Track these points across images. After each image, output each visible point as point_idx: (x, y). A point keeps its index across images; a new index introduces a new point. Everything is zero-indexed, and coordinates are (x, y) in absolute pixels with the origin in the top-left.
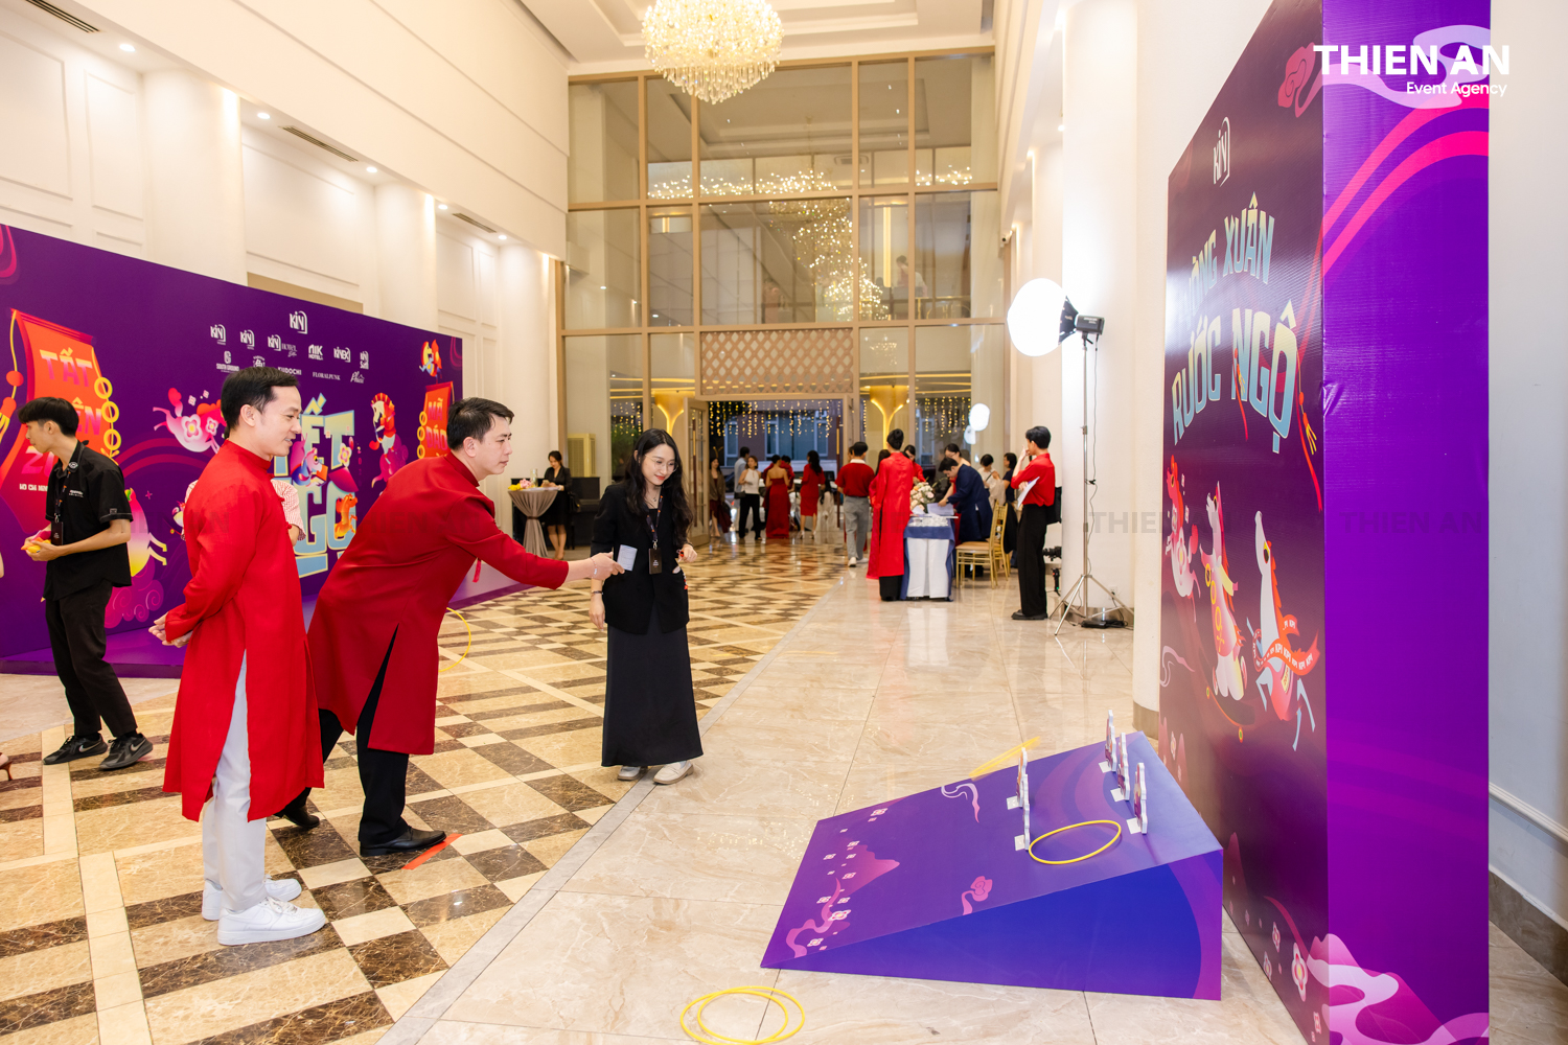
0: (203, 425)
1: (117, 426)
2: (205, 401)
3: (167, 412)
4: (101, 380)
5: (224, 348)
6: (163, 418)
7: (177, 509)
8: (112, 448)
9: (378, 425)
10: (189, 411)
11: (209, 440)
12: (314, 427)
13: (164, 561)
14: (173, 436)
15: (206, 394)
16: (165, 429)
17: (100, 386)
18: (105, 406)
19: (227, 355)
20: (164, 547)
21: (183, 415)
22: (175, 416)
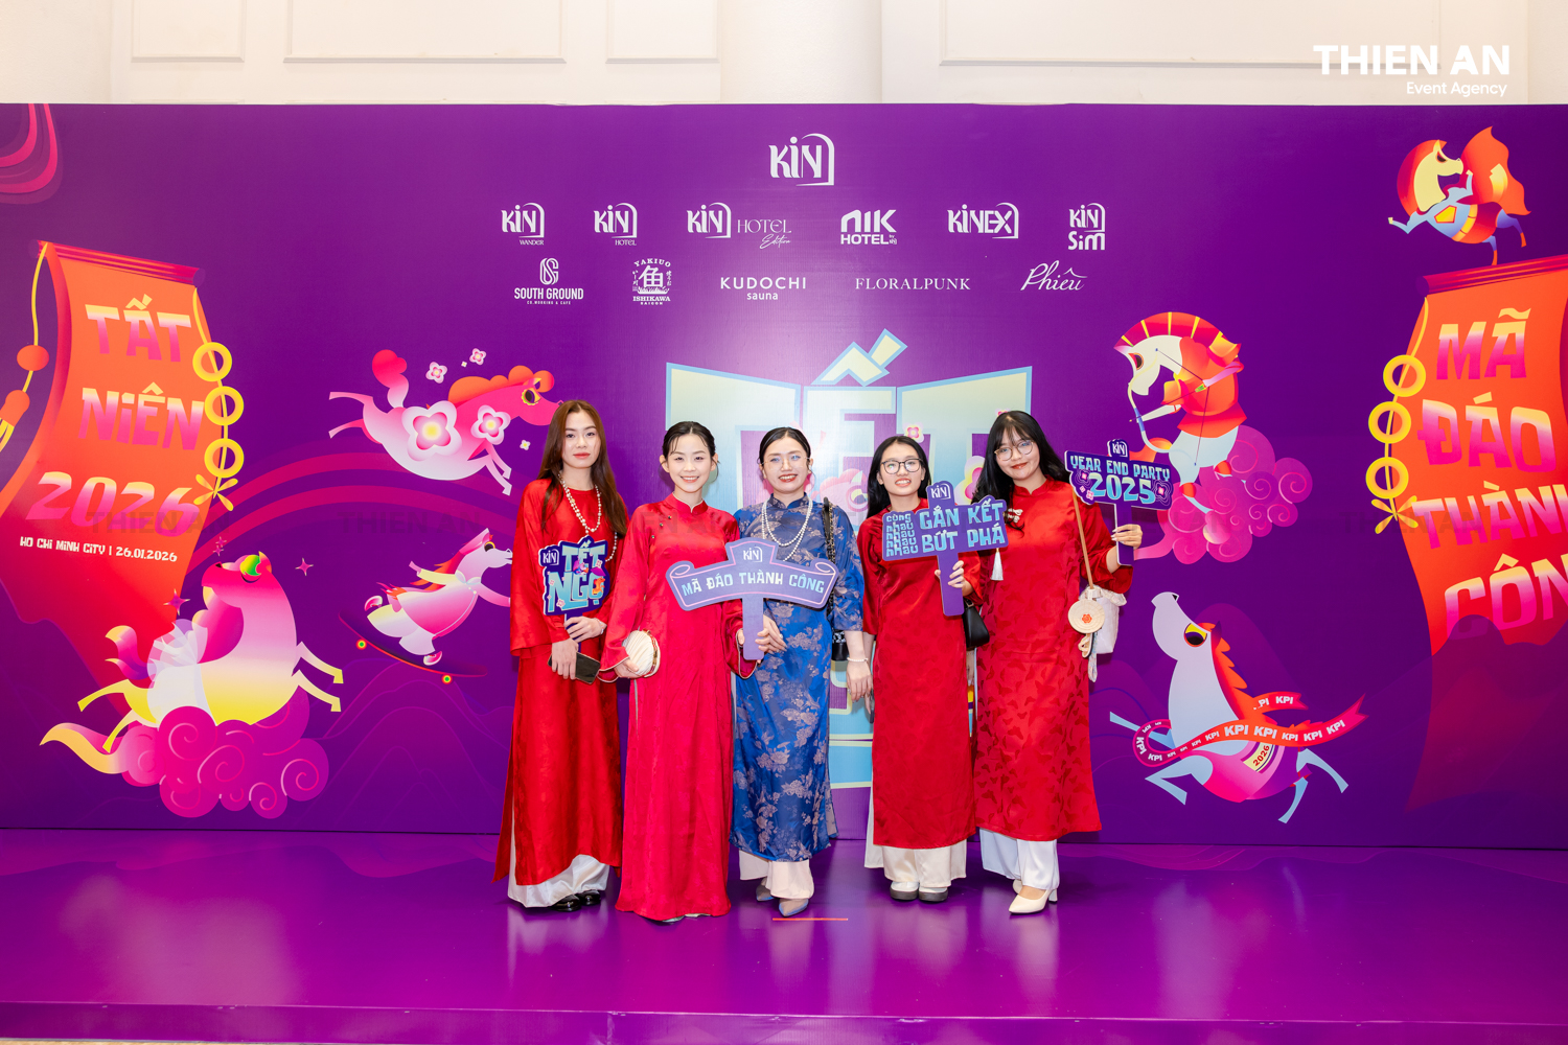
0: (465, 423)
1: (235, 432)
2: (474, 370)
3: (368, 403)
4: (209, 347)
5: (539, 253)
6: (356, 411)
7: (379, 599)
8: (221, 473)
9: (1156, 396)
10: (424, 394)
11: (480, 453)
12: (850, 417)
13: (335, 703)
14: (380, 448)
15: (478, 357)
16: (360, 438)
17: (205, 358)
18: (212, 396)
19: (549, 269)
20: (338, 676)
21: (408, 403)
22: (385, 406)
